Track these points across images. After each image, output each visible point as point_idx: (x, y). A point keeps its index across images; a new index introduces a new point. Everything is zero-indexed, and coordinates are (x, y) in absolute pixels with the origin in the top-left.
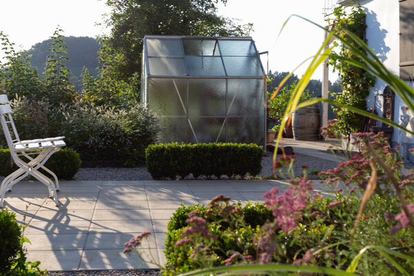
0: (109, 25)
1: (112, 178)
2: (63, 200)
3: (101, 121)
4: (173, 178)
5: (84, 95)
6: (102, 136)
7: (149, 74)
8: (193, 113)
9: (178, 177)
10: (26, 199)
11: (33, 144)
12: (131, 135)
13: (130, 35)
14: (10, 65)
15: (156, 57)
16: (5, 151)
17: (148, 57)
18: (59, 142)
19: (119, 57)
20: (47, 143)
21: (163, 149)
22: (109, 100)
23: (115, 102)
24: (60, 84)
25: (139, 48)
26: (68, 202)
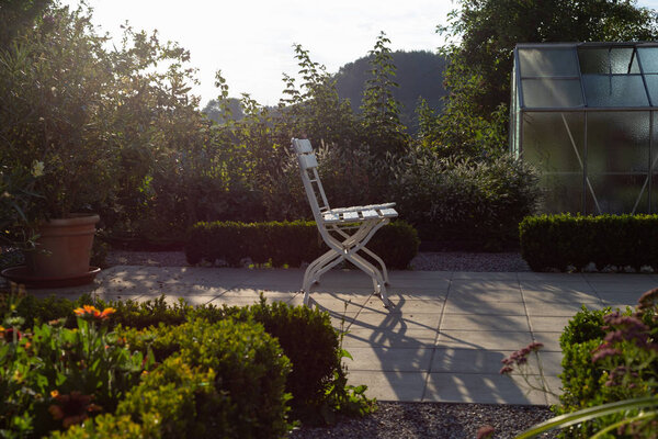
0: (459, 29)
1: (467, 268)
2: (395, 299)
3: (448, 181)
4: (564, 270)
5: (422, 142)
6: (450, 203)
7: (522, 106)
8: (594, 169)
9: (571, 268)
10: (341, 296)
11: (350, 214)
12: (496, 202)
13: (492, 46)
14: (312, 97)
15: (534, 79)
16: (308, 224)
17: (521, 79)
18: (388, 211)
19: (475, 81)
20: (369, 212)
21: (548, 223)
22: (460, 147)
23: (469, 151)
24: (385, 123)
25: (507, 65)
26: (402, 302)
